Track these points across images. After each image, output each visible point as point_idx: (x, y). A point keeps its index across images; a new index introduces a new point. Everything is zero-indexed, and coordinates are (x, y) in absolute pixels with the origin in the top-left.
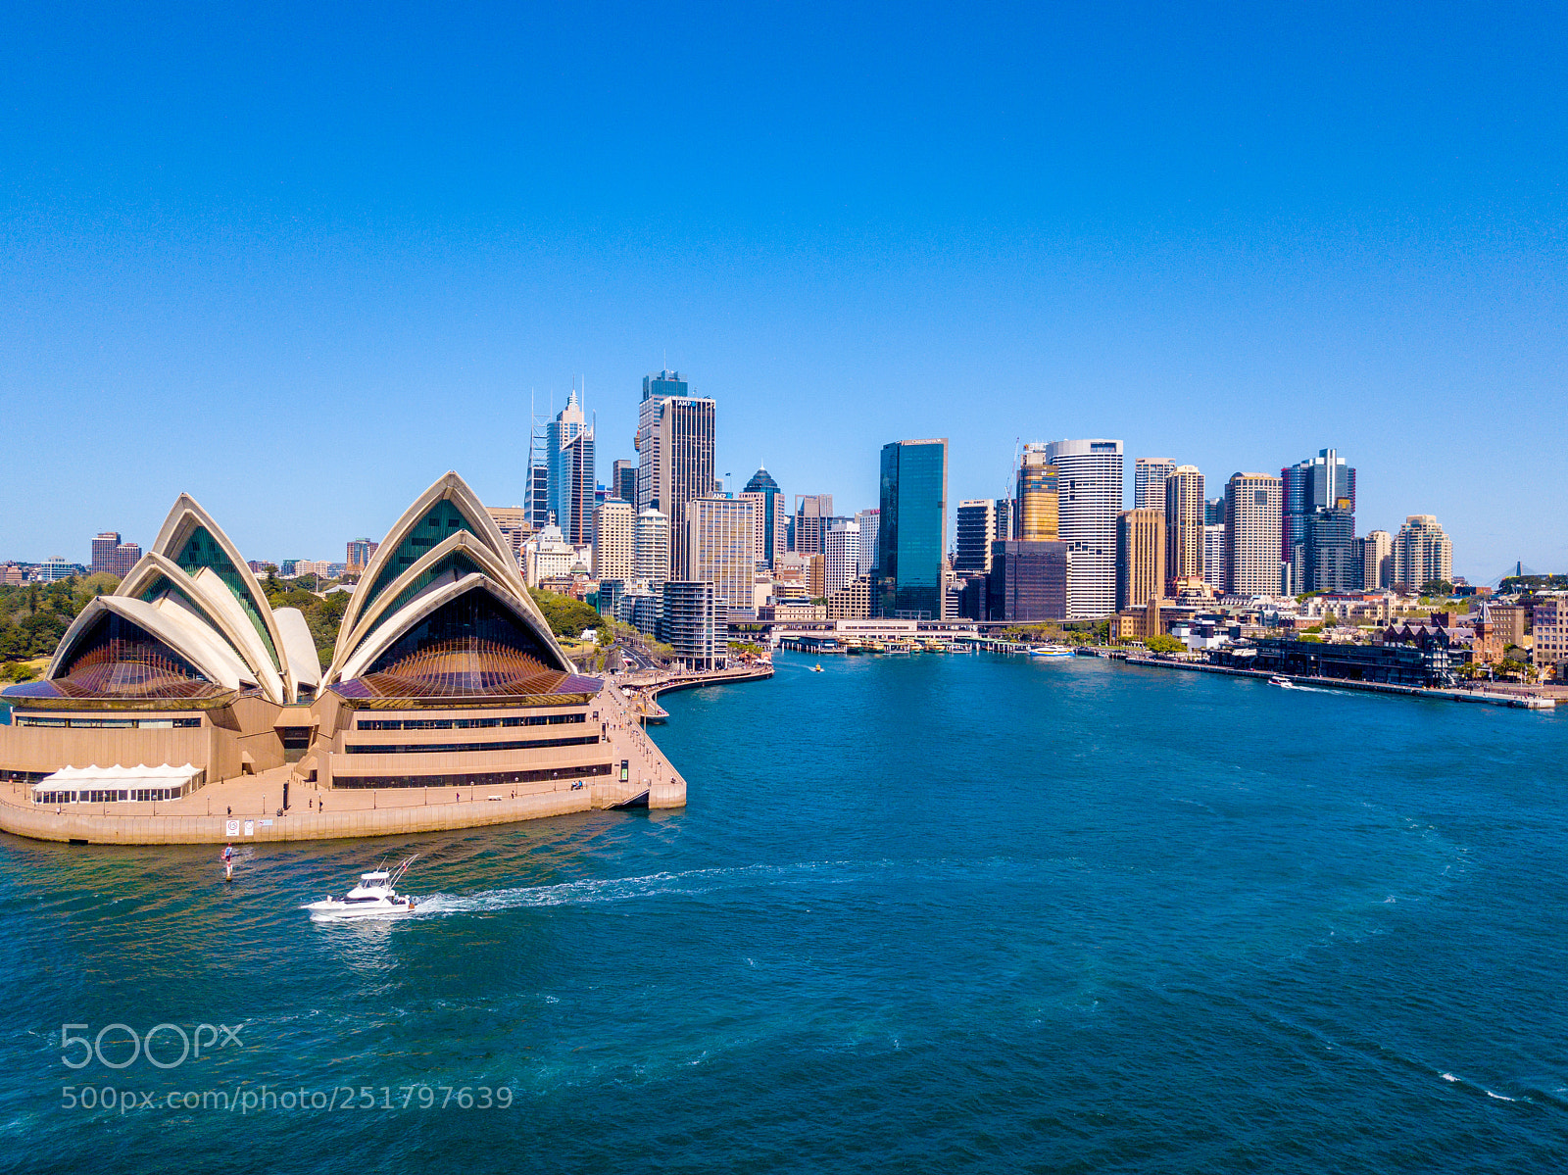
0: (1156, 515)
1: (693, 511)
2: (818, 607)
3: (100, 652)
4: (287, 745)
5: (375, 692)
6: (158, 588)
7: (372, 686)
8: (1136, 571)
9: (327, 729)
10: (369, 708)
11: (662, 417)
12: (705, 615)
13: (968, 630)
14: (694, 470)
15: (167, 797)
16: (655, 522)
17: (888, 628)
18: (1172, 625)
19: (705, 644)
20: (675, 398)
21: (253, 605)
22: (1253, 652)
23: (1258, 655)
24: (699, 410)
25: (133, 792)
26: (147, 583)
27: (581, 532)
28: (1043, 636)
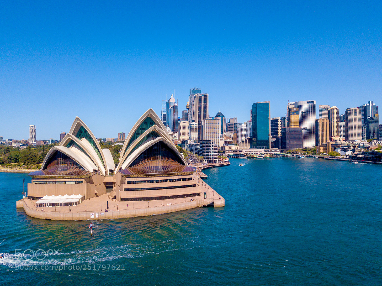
0: (326, 120)
1: (204, 122)
2: (237, 146)
3: (55, 162)
4: (107, 187)
5: (132, 172)
6: (71, 143)
7: (131, 171)
8: (321, 135)
9: (118, 183)
10: (130, 177)
11: (195, 99)
12: (212, 149)
13: (278, 151)
14: (203, 112)
15: (74, 205)
16: (195, 125)
17: (256, 151)
18: (335, 149)
19: (212, 156)
20: (198, 94)
21: (97, 148)
22: (363, 156)
23: (364, 156)
24: (204, 97)
25: (64, 203)
26: (68, 142)
27: (175, 129)
28: (298, 152)
